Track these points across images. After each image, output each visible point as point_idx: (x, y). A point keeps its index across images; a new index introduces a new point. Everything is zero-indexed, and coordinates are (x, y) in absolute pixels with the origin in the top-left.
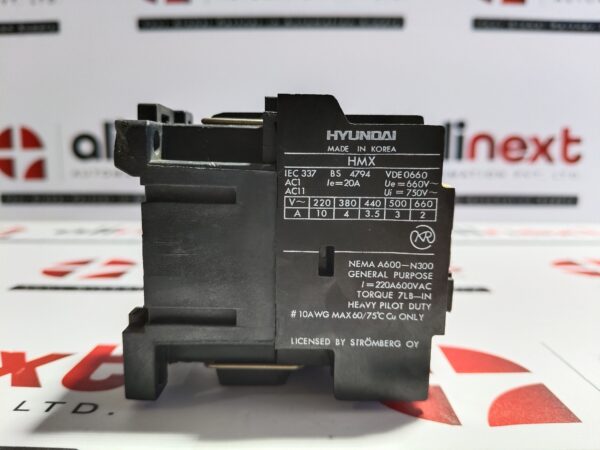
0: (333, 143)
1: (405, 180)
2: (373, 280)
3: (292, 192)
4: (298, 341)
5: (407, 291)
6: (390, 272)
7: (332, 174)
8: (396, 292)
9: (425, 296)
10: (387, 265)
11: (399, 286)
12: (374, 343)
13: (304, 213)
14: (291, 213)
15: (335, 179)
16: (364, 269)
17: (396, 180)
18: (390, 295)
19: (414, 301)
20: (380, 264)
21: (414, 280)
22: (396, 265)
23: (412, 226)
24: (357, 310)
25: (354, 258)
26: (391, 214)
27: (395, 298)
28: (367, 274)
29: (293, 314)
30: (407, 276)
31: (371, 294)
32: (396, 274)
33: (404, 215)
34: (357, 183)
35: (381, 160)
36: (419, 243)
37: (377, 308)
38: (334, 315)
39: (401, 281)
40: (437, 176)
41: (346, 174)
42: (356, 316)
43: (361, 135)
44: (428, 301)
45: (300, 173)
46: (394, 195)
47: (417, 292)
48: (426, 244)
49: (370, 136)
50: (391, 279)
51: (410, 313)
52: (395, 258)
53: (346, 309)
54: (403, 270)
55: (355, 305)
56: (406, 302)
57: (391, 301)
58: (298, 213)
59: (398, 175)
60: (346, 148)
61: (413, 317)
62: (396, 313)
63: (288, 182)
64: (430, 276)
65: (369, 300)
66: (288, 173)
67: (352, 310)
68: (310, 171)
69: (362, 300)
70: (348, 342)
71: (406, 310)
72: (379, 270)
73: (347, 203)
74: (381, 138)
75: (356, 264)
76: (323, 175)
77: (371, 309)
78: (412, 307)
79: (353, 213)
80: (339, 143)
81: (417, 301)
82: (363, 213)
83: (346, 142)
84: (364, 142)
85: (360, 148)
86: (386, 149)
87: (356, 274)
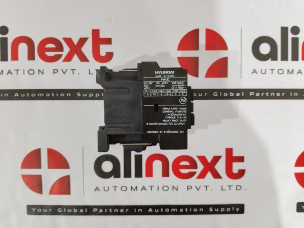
0: (157, 75)
1: (177, 84)
2: (170, 113)
3: (146, 89)
4: (149, 132)
5: (180, 116)
6: (174, 111)
7: (157, 83)
8: (176, 116)
9: (185, 117)
10: (173, 109)
11: (177, 115)
12: (171, 132)
13: (149, 95)
14: (146, 95)
15: (158, 85)
16: (167, 110)
17: (175, 85)
18: (175, 117)
19: (182, 119)
20: (172, 109)
21: (181, 113)
22: (176, 108)
23: (180, 97)
24: (165, 122)
25: (164, 107)
26: (174, 94)
27: (176, 119)
28: (168, 112)
29: (147, 124)
30: (179, 112)
31: (169, 117)
32: (176, 111)
33: (178, 94)
34: (164, 86)
35: (170, 79)
36: (182, 102)
37: (171, 122)
38: (159, 124)
39: (178, 113)
40: (186, 83)
41: (161, 83)
42: (165, 124)
43: (164, 72)
44: (185, 119)
45: (148, 83)
46: (174, 88)
47: (182, 116)
48: (184, 102)
49: (167, 72)
50: (175, 113)
51: (181, 122)
52: (176, 107)
53: (162, 122)
54: (178, 110)
55: (165, 121)
56: (179, 119)
57: (175, 119)
58: (148, 95)
59: (175, 83)
60: (160, 76)
61: (182, 124)
62: (177, 122)
63: (145, 86)
64: (185, 112)
65: (169, 119)
66: (145, 83)
67: (164, 122)
68: (151, 83)
69: (167, 119)
70: (163, 132)
71: (179, 122)
72: (171, 110)
73: (161, 91)
74: (170, 73)
75: (165, 109)
76: (154, 84)
77: (169, 122)
78: (181, 121)
79: (163, 94)
80: (159, 75)
81: (183, 119)
82: (166, 94)
83: (161, 74)
84: (165, 74)
85: (164, 76)
86: (171, 76)
87: (165, 112)
